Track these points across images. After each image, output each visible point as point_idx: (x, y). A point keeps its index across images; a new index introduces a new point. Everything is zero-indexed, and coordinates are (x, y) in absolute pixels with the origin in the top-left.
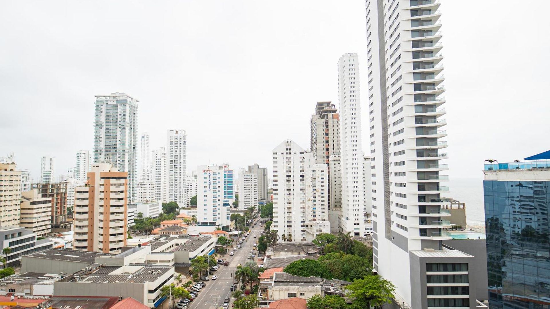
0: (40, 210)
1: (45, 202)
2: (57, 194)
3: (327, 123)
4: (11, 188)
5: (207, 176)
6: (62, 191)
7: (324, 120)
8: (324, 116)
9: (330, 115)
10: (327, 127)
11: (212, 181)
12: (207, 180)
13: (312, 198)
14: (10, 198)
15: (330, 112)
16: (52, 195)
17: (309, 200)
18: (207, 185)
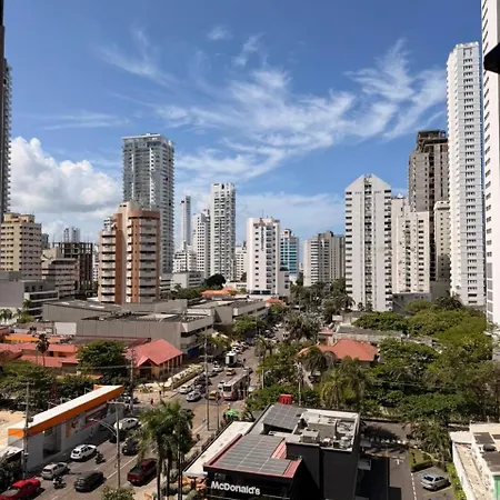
0: (63, 272)
1: (69, 263)
2: (81, 255)
3: (431, 158)
4: (31, 243)
5: (259, 230)
6: (88, 252)
7: (427, 155)
8: (427, 149)
9: (437, 147)
10: (432, 164)
11: (265, 237)
12: (259, 236)
13: (404, 260)
14: (30, 255)
15: (436, 142)
16: (76, 256)
17: (400, 262)
18: (259, 242)
